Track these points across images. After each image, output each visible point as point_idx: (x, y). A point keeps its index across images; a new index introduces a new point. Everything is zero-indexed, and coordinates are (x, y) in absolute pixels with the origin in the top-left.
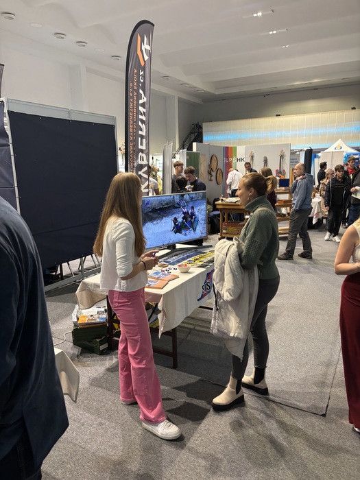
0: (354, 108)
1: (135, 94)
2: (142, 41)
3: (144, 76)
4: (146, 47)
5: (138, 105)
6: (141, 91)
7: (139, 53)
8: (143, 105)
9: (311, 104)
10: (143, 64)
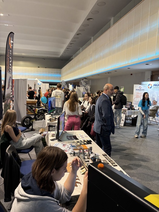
0: (39, 67)
1: (9, 59)
5: (9, 63)
7: (10, 44)
10: (11, 48)
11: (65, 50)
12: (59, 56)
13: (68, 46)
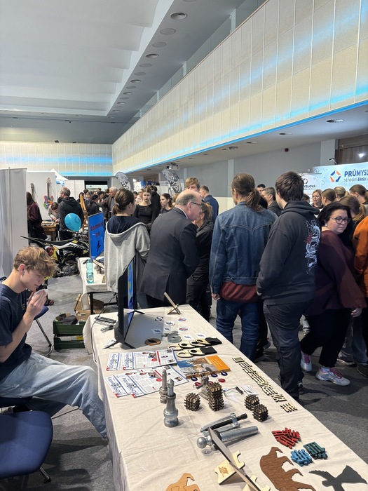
0: (57, 142)
9: (12, 132)
11: (119, 98)
12: (105, 114)
13: (127, 87)
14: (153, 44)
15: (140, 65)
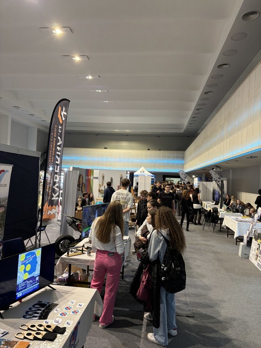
0: (149, 149)
1: (55, 139)
2: (62, 110)
3: (62, 129)
4: (64, 113)
5: (56, 146)
6: (59, 138)
7: (59, 116)
8: (60, 146)
10: (61, 122)
11: (190, 120)
12: (182, 131)
13: (194, 113)
14: (208, 85)
15: (201, 99)
